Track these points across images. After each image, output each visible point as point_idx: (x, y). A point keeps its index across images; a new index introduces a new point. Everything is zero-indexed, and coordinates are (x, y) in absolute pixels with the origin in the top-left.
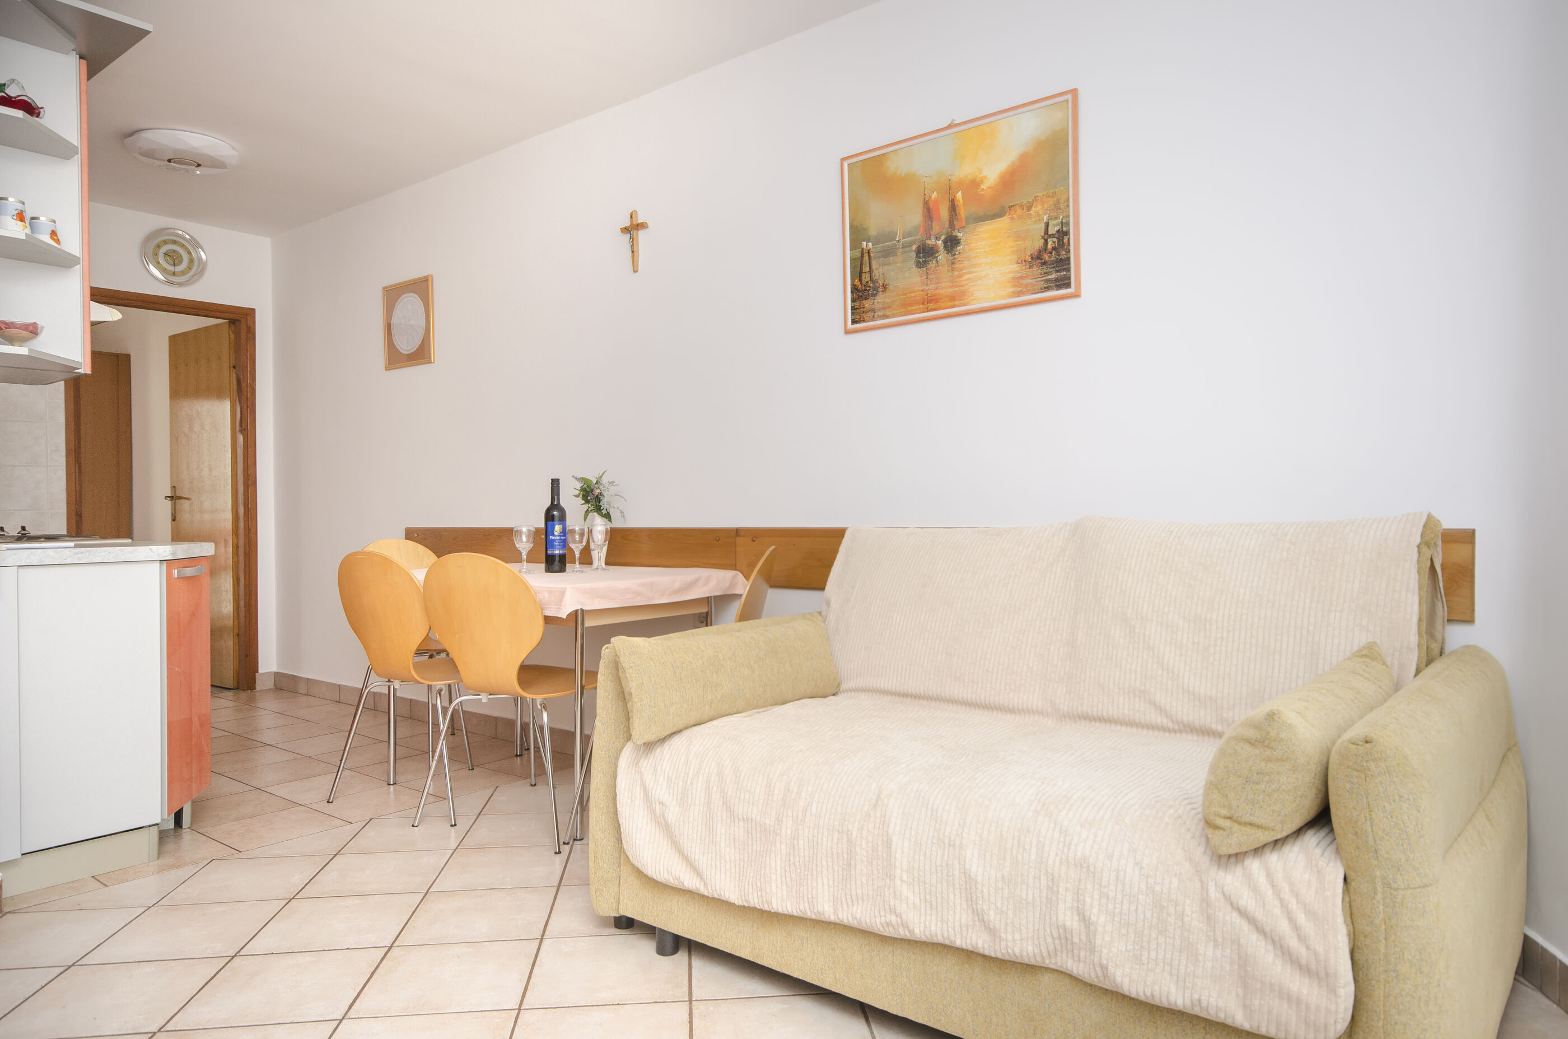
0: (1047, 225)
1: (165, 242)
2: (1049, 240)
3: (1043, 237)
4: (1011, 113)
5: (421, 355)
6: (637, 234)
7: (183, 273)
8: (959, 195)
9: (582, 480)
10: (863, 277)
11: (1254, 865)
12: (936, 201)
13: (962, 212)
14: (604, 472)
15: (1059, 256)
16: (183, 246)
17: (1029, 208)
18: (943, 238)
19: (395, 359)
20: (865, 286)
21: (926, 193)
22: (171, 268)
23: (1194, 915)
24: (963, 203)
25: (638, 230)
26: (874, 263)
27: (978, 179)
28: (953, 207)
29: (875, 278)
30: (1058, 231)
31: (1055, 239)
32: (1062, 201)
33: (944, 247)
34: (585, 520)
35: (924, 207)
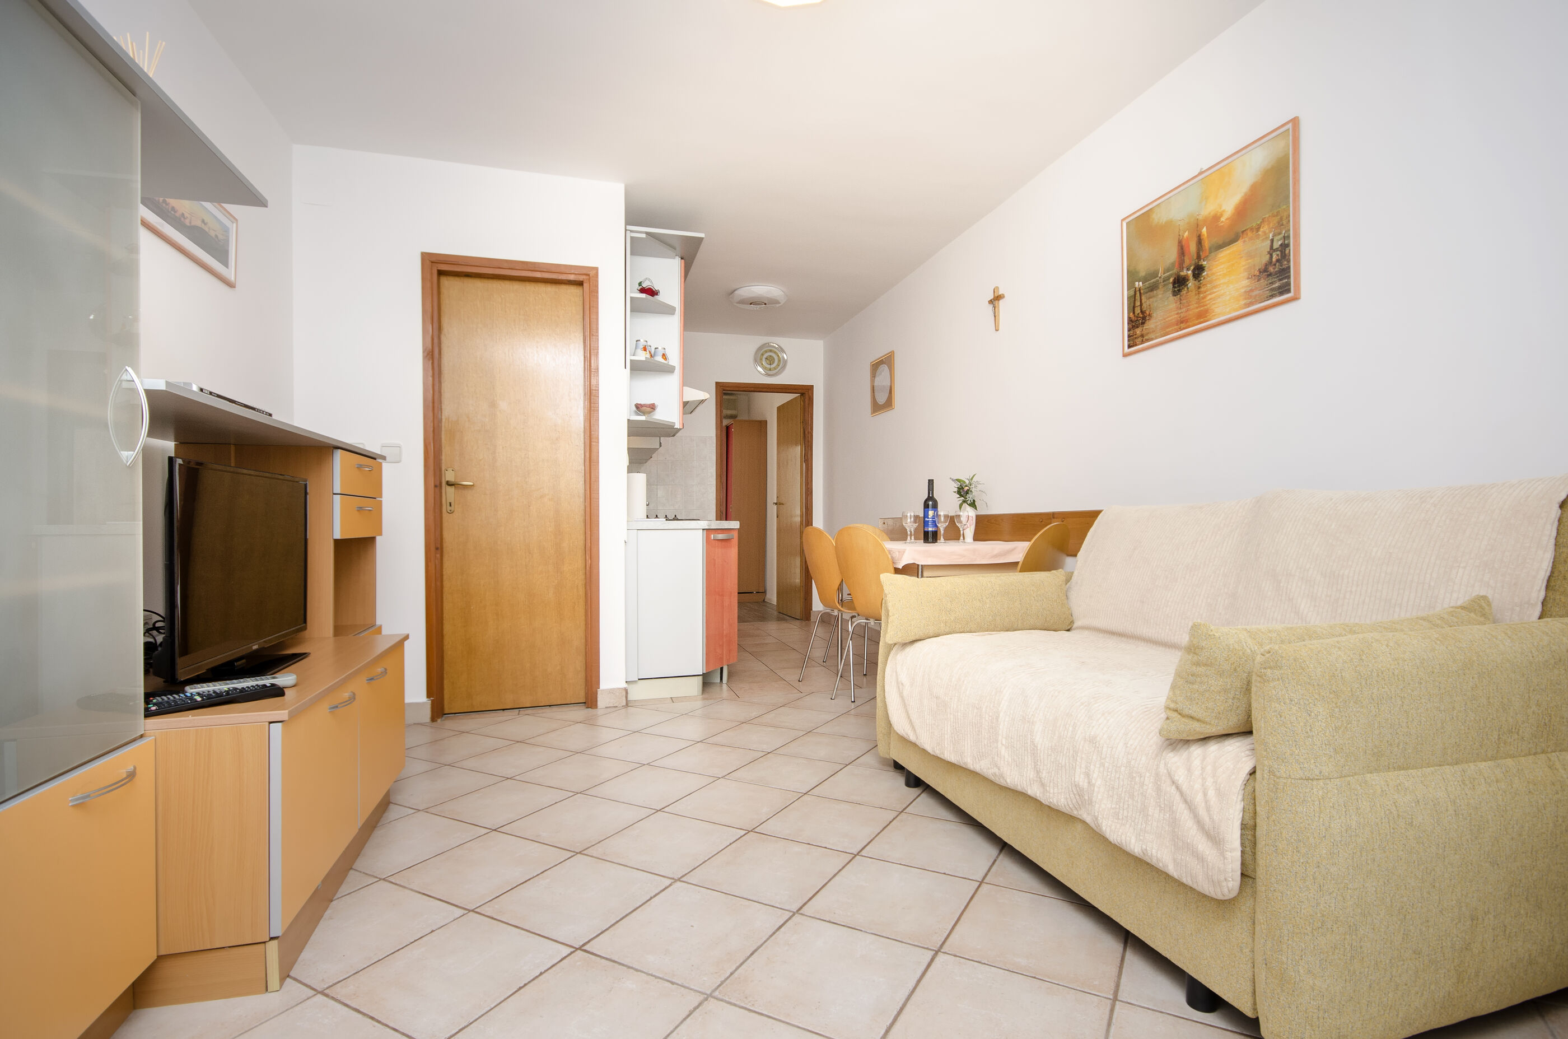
0: (1272, 241)
1: (766, 352)
2: (1274, 254)
3: (1269, 253)
4: (1244, 152)
5: (889, 404)
6: (998, 304)
7: (775, 368)
8: (1204, 230)
9: (958, 480)
10: (1136, 311)
11: (1196, 751)
12: (1187, 238)
13: (1206, 244)
14: (974, 476)
15: (1281, 266)
16: (775, 353)
17: (1258, 229)
18: (1192, 268)
19: (877, 408)
20: (1137, 317)
21: (1180, 234)
22: (768, 366)
23: (1150, 785)
24: (1208, 235)
25: (999, 300)
26: (1143, 297)
27: (1219, 214)
28: (1200, 242)
29: (1144, 310)
30: (1281, 245)
31: (1278, 253)
32: (1284, 218)
33: (1193, 275)
34: (960, 509)
35: (1179, 245)
